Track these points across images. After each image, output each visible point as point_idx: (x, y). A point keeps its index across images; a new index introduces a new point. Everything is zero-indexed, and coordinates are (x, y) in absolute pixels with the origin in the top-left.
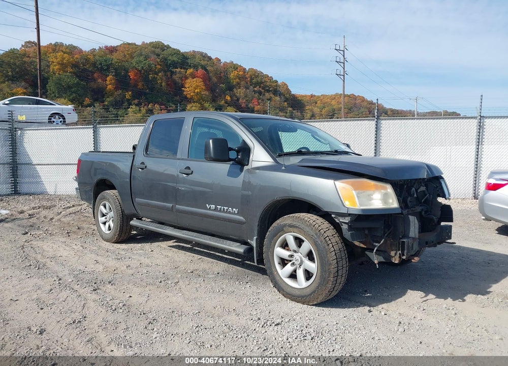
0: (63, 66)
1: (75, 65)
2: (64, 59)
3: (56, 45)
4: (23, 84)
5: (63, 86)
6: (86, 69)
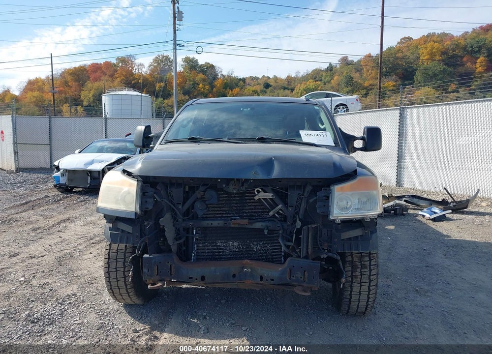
0: (432, 55)
1: (444, 53)
2: (433, 48)
3: (429, 35)
4: (394, 77)
5: (429, 75)
6: (455, 54)
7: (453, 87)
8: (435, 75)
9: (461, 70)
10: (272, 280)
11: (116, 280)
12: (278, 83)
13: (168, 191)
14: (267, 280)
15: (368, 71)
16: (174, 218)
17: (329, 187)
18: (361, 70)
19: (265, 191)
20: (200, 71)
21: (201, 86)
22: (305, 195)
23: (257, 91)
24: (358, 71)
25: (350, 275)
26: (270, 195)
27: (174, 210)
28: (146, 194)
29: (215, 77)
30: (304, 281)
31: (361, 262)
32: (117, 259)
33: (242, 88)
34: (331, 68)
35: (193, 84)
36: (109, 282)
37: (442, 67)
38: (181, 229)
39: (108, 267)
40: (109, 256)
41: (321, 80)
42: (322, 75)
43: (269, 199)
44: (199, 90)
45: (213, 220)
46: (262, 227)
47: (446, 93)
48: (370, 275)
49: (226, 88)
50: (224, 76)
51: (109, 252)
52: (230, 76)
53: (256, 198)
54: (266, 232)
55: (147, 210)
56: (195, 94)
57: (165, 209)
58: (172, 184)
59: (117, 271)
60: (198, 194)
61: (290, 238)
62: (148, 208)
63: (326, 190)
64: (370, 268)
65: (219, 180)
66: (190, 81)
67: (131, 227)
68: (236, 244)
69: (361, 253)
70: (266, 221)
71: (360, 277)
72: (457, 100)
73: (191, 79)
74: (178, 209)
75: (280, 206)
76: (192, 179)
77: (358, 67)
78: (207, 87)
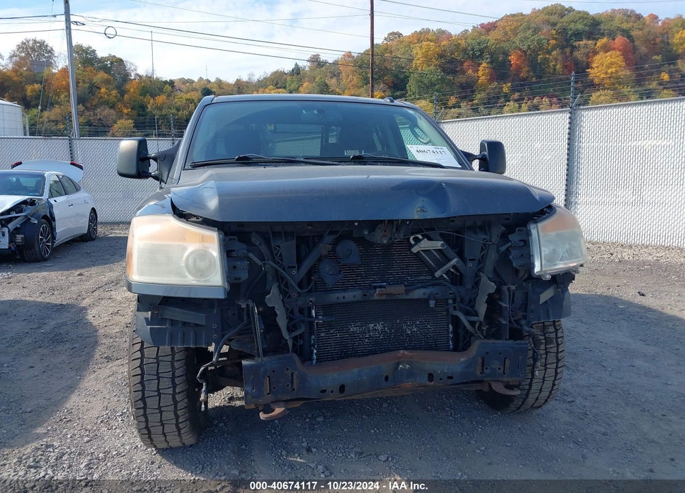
1: (441, 56)
2: (429, 49)
3: (422, 32)
4: (382, 85)
5: (425, 84)
6: (454, 58)
7: (453, 100)
8: (432, 84)
9: (461, 79)
10: (451, 378)
11: (158, 411)
12: (223, 89)
13: (273, 245)
14: (441, 379)
15: (348, 76)
16: (284, 293)
17: (526, 226)
18: (339, 74)
19: (430, 239)
20: (100, 68)
21: (103, 90)
22: (493, 240)
23: (193, 100)
24: (335, 75)
25: (531, 355)
26: (438, 244)
27: (283, 278)
28: (234, 254)
29: (125, 77)
30: (504, 374)
31: (544, 335)
32: (158, 373)
33: (169, 96)
34: (297, 71)
35: (89, 87)
36: (145, 415)
37: (440, 74)
38: (296, 311)
39: (143, 391)
40: (142, 370)
41: (285, 88)
42: (286, 80)
43: (435, 250)
44: (101, 97)
45: (344, 291)
46: (425, 297)
47: (445, 108)
48: (558, 353)
49: (145, 96)
50: (140, 76)
51: (142, 362)
52: (150, 78)
53: (415, 250)
54: (432, 303)
55: (238, 281)
56: (94, 104)
57: (270, 277)
58: (276, 234)
59: (159, 395)
60: (324, 248)
61: (469, 308)
62: (240, 279)
63: (521, 231)
64: (557, 341)
65: (356, 224)
66: (84, 82)
67: (204, 315)
68: (379, 327)
69: (543, 323)
70: (429, 286)
71: (544, 356)
72: (458, 117)
73: (86, 80)
74: (292, 276)
75: (454, 261)
76: (310, 224)
77: (334, 70)
78: (114, 92)
